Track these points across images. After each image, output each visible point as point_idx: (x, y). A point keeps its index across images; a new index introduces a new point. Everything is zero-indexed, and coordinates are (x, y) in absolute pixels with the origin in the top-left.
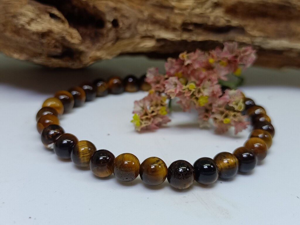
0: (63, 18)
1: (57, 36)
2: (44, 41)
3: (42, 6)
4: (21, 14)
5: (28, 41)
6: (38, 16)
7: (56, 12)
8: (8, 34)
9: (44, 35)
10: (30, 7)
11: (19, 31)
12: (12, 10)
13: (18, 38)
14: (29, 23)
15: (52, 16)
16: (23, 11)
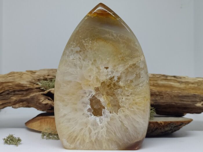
0: (52, 99)
1: (49, 105)
2: (46, 106)
3: (46, 97)
4: (41, 99)
5: (42, 106)
6: (45, 99)
7: (50, 98)
8: (37, 104)
9: (46, 104)
10: (43, 97)
11: (40, 103)
12: (39, 98)
13: (40, 105)
14: (43, 101)
15: (49, 99)
16: (41, 98)
